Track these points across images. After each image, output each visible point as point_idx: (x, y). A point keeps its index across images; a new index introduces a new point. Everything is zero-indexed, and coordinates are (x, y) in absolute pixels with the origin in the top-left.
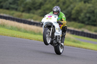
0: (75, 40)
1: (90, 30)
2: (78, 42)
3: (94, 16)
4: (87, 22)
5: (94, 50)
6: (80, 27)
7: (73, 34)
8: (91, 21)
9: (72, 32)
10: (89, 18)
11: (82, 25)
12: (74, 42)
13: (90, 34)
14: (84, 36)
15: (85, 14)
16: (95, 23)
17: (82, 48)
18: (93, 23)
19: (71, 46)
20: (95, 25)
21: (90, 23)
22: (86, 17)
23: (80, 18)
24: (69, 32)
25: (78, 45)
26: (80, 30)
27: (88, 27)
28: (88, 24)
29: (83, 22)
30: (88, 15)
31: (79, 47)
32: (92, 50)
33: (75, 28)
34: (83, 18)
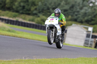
0: (10, 29)
1: (24, 19)
2: (13, 32)
3: (28, 5)
4: (21, 12)
5: (29, 39)
6: (15, 17)
7: (8, 23)
8: (25, 10)
9: (7, 21)
10: (24, 7)
11: (17, 14)
12: (9, 31)
13: (25, 23)
14: (19, 25)
15: (20, 3)
16: (30, 12)
17: (17, 37)
18: (27, 12)
19: (5, 35)
20: (29, 14)
21: (24, 12)
22: (20, 6)
23: (14, 7)
24: (4, 22)
25: (13, 34)
26: (15, 19)
27: (23, 16)
28: (22, 13)
29: (17, 11)
30: (22, 4)
31: (14, 37)
32: (27, 38)
33: (10, 17)
34: (17, 7)
